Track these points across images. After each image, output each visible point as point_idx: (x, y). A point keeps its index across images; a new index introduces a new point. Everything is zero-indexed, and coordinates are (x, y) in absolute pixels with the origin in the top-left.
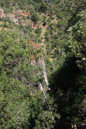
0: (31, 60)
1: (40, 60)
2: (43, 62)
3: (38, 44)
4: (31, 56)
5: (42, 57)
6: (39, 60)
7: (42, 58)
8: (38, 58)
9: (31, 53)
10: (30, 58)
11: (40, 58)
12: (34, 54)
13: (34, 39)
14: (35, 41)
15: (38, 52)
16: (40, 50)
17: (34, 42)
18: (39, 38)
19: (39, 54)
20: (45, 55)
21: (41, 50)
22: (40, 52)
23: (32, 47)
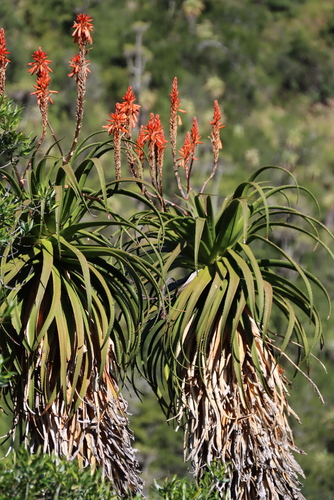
0: (54, 383)
1: (217, 388)
2: (268, 424)
3: (266, 118)
4: (56, 310)
5: (248, 338)
6: (198, 389)
7: (258, 352)
8: (191, 345)
9: (66, 263)
10: (44, 345)
11: (226, 345)
12: (112, 274)
13: (205, 31)
14: (224, 70)
15: (187, 253)
16: (231, 213)
17: (215, 83)
18: (297, 25)
19: (198, 279)
20: (300, 302)
21: (243, 221)
22: (219, 247)
23: (83, 170)
